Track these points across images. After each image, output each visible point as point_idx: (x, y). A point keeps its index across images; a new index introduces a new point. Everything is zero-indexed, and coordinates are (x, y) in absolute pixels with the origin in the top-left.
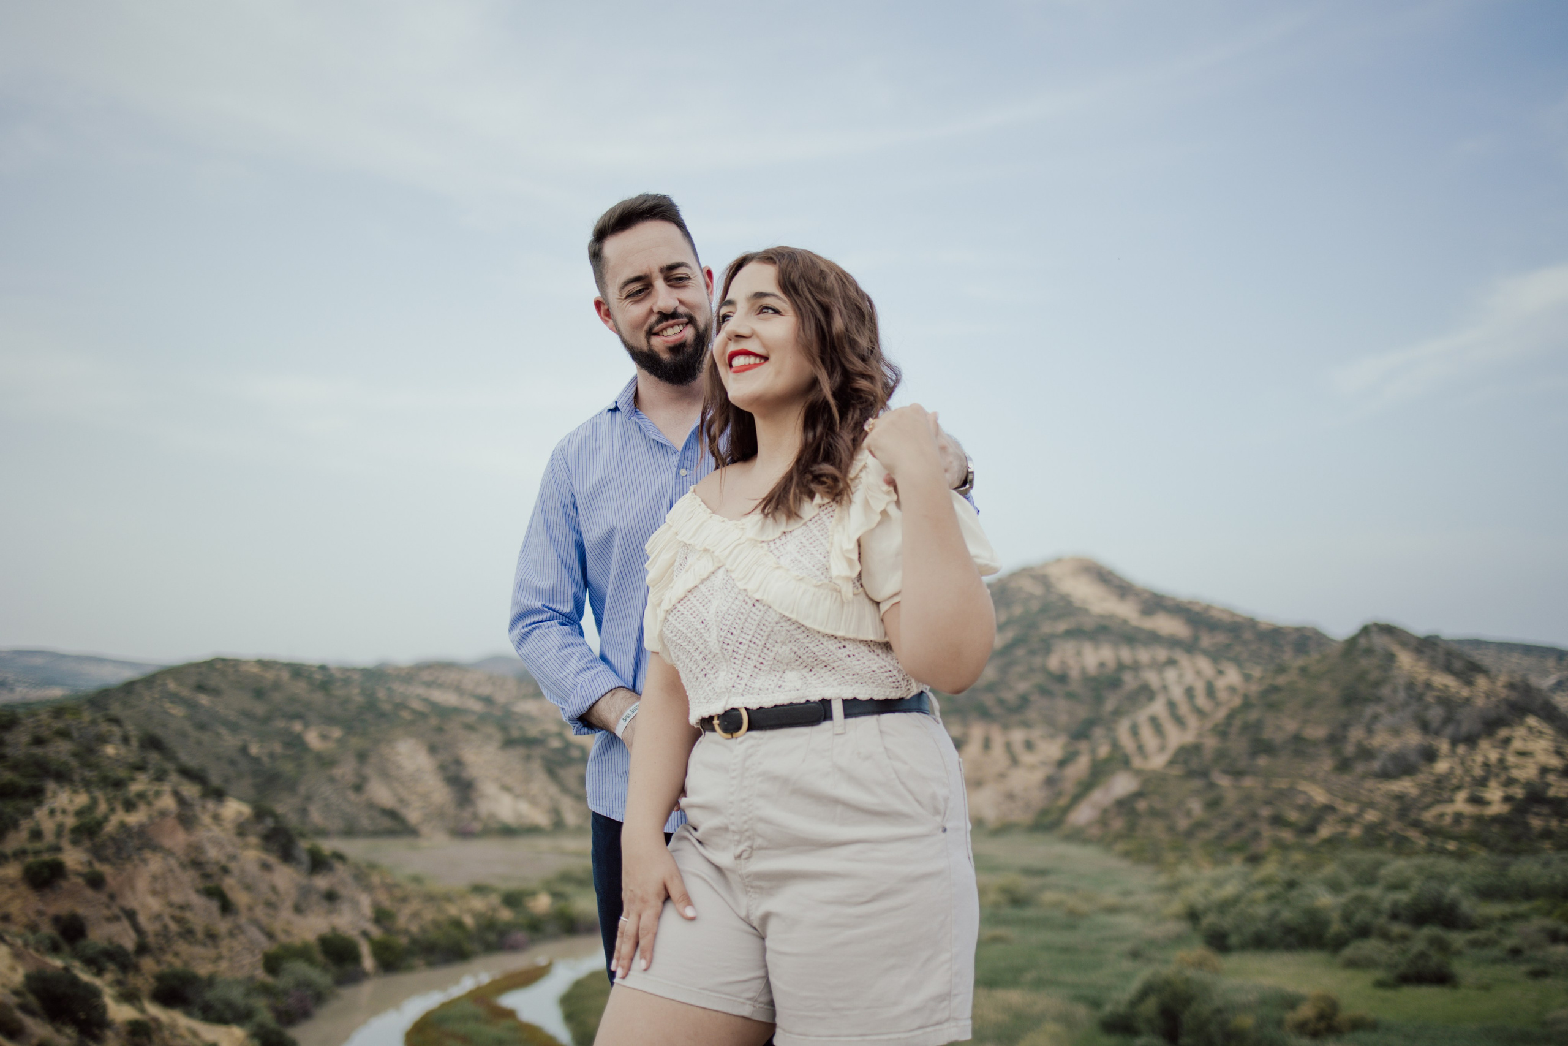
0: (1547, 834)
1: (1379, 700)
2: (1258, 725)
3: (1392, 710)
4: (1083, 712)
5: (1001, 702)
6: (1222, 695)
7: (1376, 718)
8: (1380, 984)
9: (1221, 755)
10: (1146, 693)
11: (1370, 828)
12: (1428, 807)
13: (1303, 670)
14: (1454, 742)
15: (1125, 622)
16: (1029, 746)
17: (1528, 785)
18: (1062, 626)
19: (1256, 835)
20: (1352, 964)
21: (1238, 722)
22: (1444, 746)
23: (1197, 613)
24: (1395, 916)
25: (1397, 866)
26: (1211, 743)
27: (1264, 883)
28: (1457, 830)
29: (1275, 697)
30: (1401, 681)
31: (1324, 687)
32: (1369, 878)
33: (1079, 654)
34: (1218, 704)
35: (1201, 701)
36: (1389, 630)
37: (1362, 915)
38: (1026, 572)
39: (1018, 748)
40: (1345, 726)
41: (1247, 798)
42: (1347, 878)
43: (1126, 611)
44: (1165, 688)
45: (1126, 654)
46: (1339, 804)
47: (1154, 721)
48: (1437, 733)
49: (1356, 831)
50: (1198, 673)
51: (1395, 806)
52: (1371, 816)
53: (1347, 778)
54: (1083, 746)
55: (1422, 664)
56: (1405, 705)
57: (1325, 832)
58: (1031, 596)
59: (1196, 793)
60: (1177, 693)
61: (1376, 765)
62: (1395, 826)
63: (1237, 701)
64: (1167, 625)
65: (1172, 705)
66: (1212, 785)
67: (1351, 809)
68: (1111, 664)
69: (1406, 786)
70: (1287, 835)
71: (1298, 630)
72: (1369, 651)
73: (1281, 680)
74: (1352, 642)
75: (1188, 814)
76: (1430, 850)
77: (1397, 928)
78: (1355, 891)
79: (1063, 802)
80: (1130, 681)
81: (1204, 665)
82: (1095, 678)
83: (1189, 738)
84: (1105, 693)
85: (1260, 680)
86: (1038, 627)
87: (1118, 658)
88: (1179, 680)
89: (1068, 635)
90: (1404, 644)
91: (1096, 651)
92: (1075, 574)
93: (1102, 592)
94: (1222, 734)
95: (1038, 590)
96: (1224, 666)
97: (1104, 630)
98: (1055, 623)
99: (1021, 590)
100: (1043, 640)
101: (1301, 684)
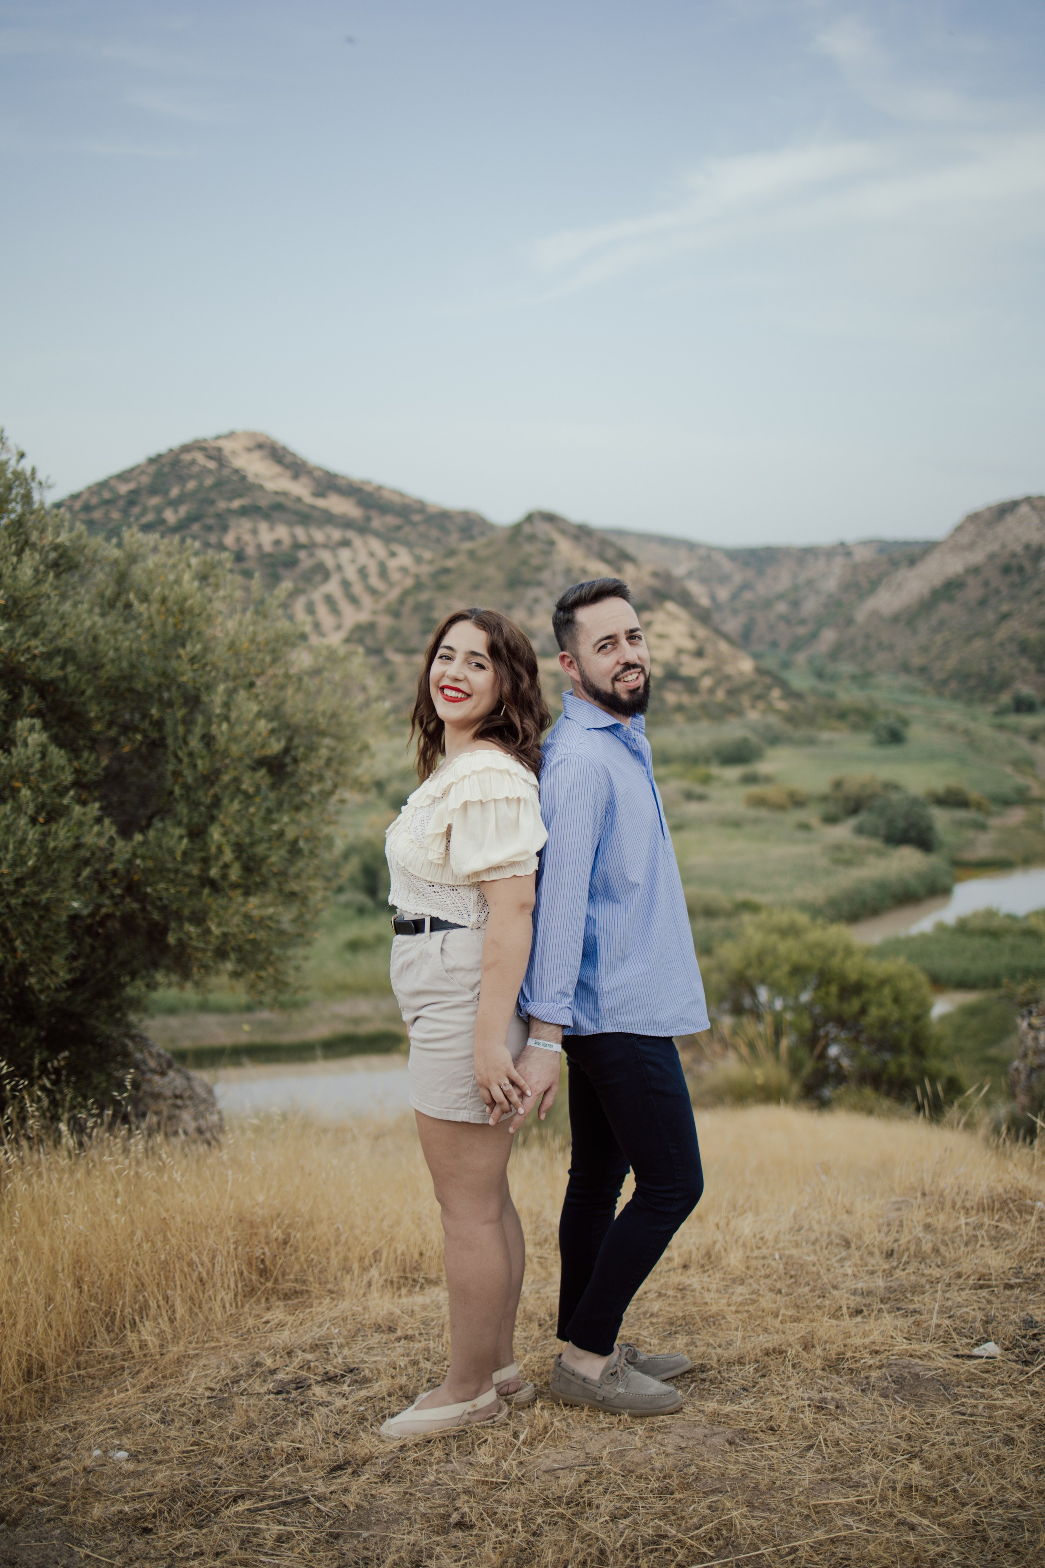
0: (680, 708)
1: (540, 584)
2: (429, 606)
3: (551, 594)
6: (395, 576)
7: (536, 601)
9: (394, 633)
10: (321, 572)
13: (472, 554)
15: (299, 499)
17: (666, 665)
18: (236, 504)
21: (410, 601)
23: (370, 494)
26: (385, 622)
29: (444, 579)
30: (561, 567)
31: (490, 571)
33: (255, 532)
34: (391, 585)
35: (374, 581)
36: (550, 518)
38: (198, 446)
43: (300, 489)
44: (339, 568)
45: (301, 534)
47: (329, 600)
50: (372, 554)
55: (577, 552)
58: (206, 471)
60: (351, 573)
63: (409, 582)
64: (338, 505)
65: (346, 585)
66: (386, 662)
68: (287, 541)
71: (465, 514)
72: (532, 538)
73: (450, 563)
74: (517, 529)
80: (305, 561)
81: (376, 545)
82: (270, 555)
83: (364, 617)
84: (281, 571)
85: (431, 562)
86: (212, 502)
87: (293, 536)
88: (353, 561)
89: (244, 512)
90: (563, 532)
91: (272, 529)
92: (249, 450)
93: (276, 469)
94: (396, 614)
95: (212, 465)
96: (396, 547)
97: (279, 507)
98: (231, 499)
99: (193, 462)
100: (219, 516)
101: (470, 566)
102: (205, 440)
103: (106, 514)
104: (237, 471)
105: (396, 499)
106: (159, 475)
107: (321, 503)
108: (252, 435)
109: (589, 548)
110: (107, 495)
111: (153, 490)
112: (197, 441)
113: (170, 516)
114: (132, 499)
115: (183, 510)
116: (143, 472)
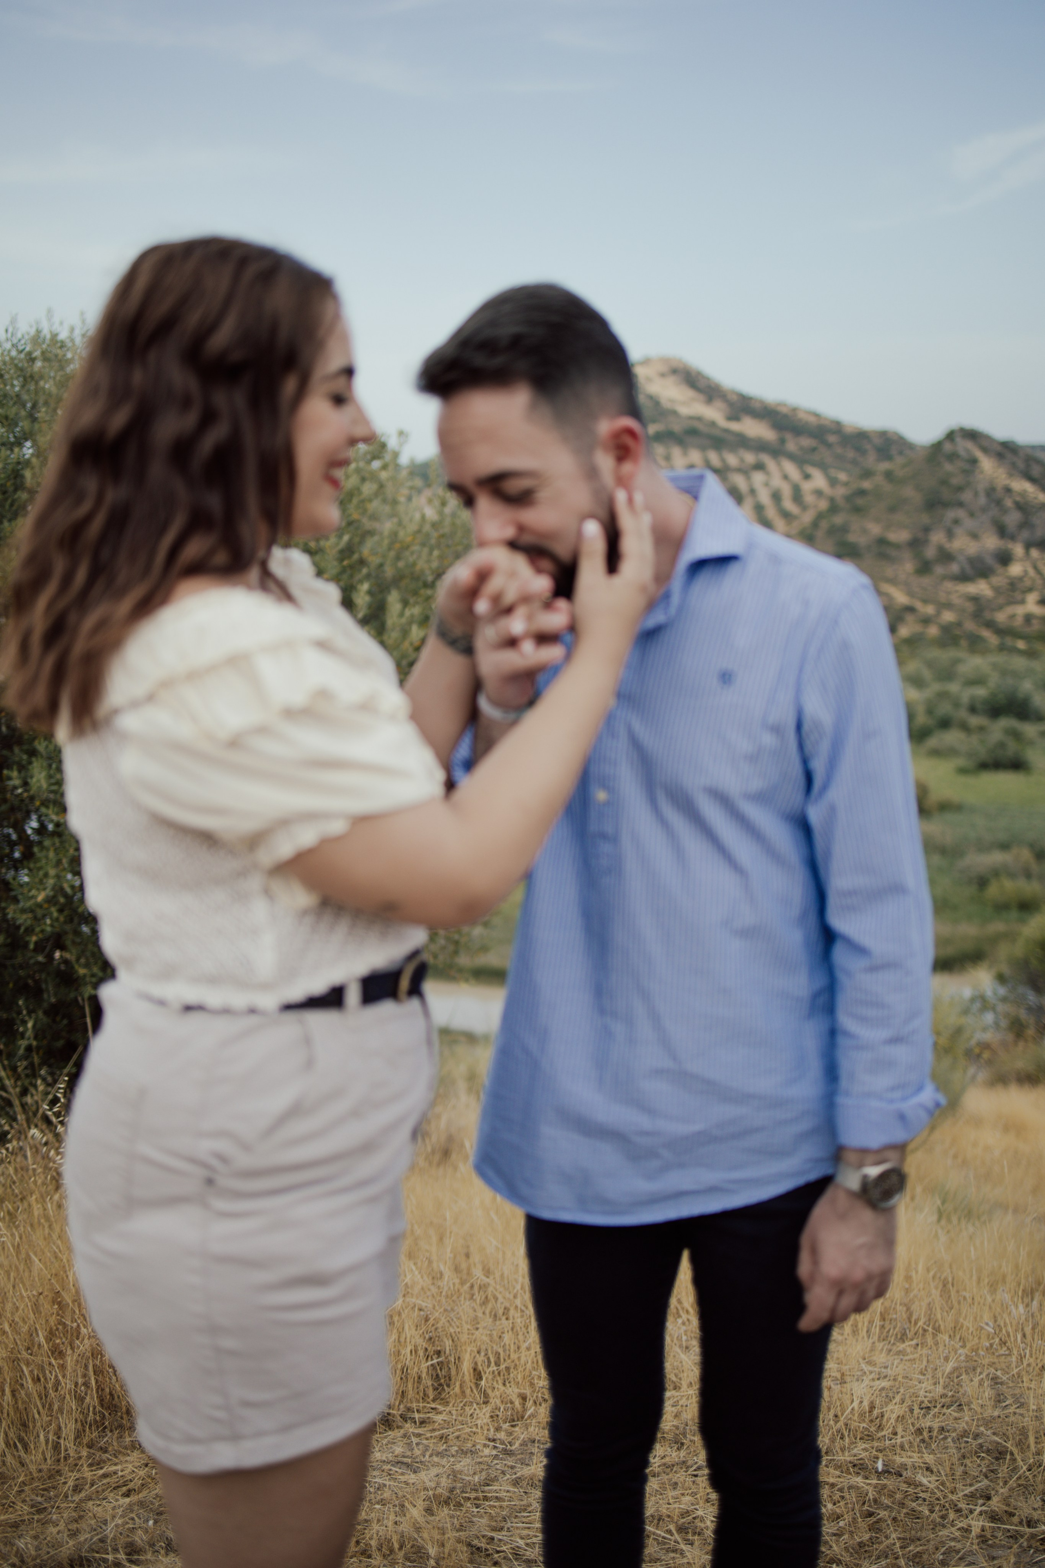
1: (960, 504)
2: (844, 529)
3: (972, 515)
6: (809, 499)
7: (956, 522)
8: (963, 771)
11: (946, 629)
12: (1000, 608)
13: (889, 475)
14: (1028, 546)
15: (713, 424)
20: (936, 753)
21: (824, 525)
22: (1018, 550)
23: (785, 416)
24: (973, 710)
25: (973, 663)
28: (1027, 630)
29: (860, 501)
30: (981, 487)
31: (908, 491)
32: (947, 674)
33: (667, 457)
34: (804, 507)
35: (788, 505)
36: (972, 435)
37: (945, 709)
40: (927, 530)
42: (927, 674)
43: (714, 414)
44: (753, 492)
45: (713, 456)
46: (918, 605)
48: (1013, 538)
49: (933, 631)
50: (786, 477)
51: (970, 607)
52: (948, 617)
53: (926, 581)
55: (1001, 470)
56: (984, 510)
57: (903, 631)
60: (764, 497)
61: (955, 568)
62: (970, 626)
63: (823, 505)
64: (752, 428)
67: (930, 610)
69: (981, 588)
71: (883, 434)
72: (953, 457)
73: (866, 485)
74: (937, 447)
76: (1002, 648)
77: (975, 721)
78: (936, 687)
81: (791, 468)
85: (846, 484)
87: (707, 461)
88: (767, 484)
89: (659, 437)
90: (985, 450)
91: (685, 454)
92: (663, 375)
93: (690, 393)
96: (810, 470)
97: (692, 432)
101: (887, 487)
104: (651, 397)
105: (812, 419)
107: (735, 426)
108: (665, 360)
109: (1013, 465)
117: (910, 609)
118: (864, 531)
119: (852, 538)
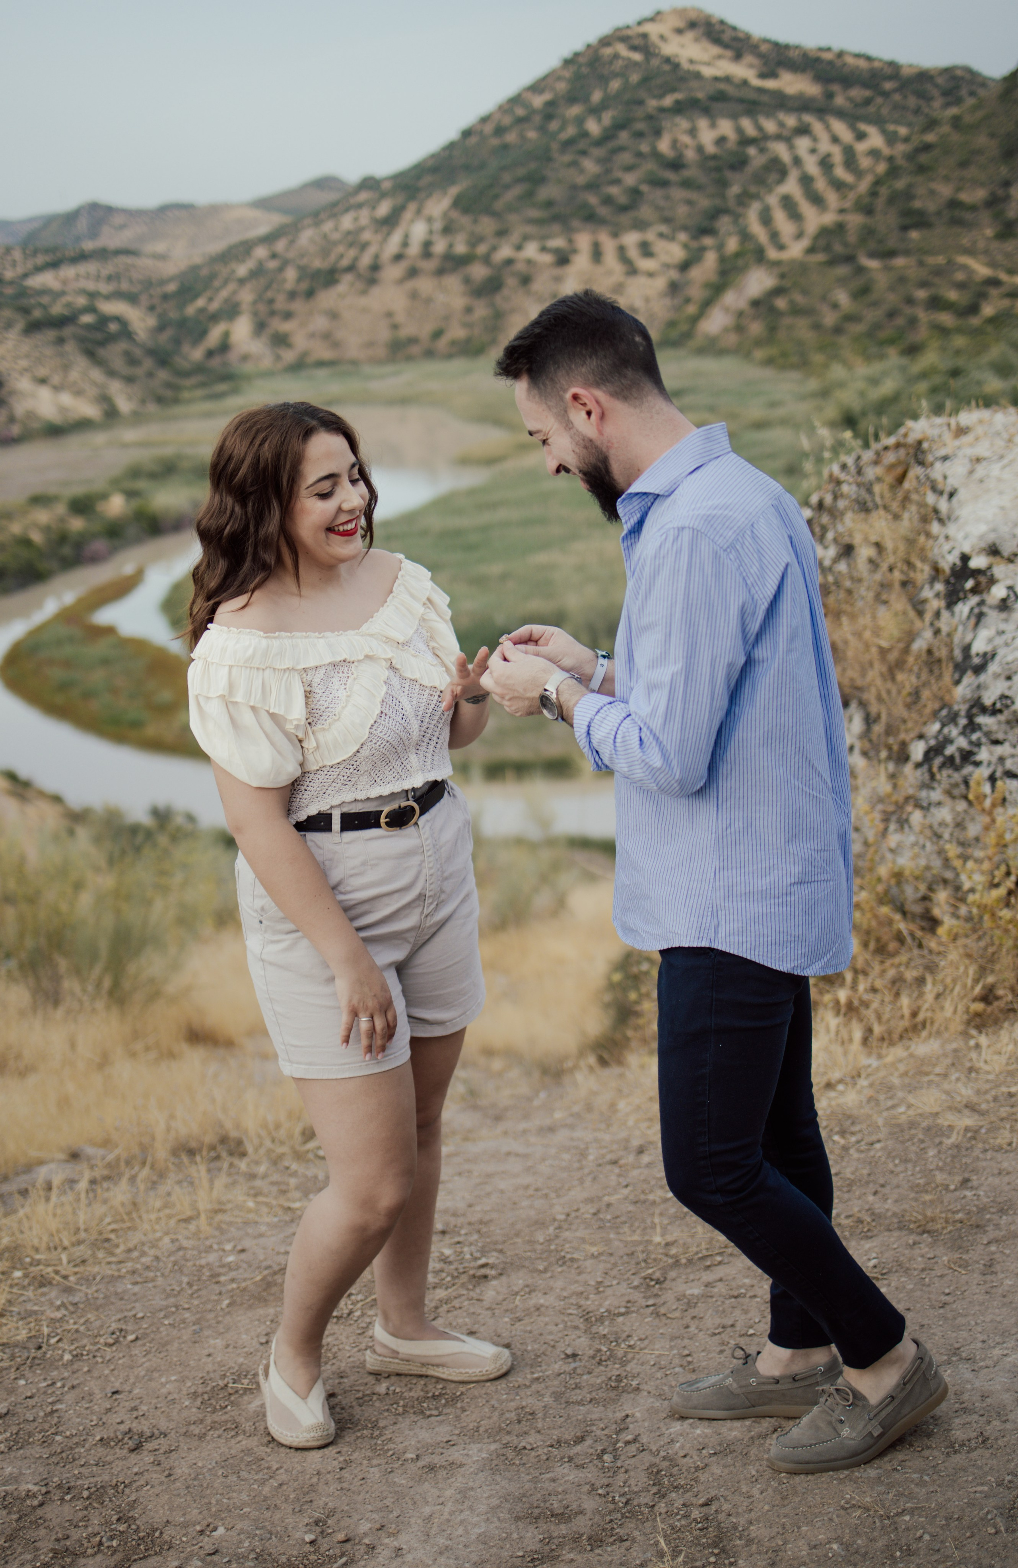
2: (908, 194)
4: (704, 202)
5: (608, 201)
6: (865, 162)
9: (868, 233)
10: (776, 170)
13: (956, 122)
15: (745, 83)
16: (646, 250)
18: (668, 101)
19: (913, 322)
21: (884, 191)
23: (830, 64)
26: (855, 220)
27: (924, 375)
29: (923, 158)
31: (982, 140)
33: (693, 132)
34: (859, 174)
35: (840, 172)
38: (620, 36)
39: (633, 253)
40: (1006, 185)
41: (902, 280)
43: (744, 71)
44: (797, 161)
45: (747, 124)
46: (1003, 276)
47: (788, 203)
50: (835, 140)
53: (1009, 245)
54: (708, 241)
57: (988, 310)
58: (632, 65)
59: (842, 281)
60: (811, 166)
63: (882, 168)
64: (791, 84)
65: (806, 181)
66: (860, 270)
68: (732, 137)
70: (946, 319)
71: (948, 71)
73: (930, 138)
74: (1011, 79)
75: (835, 306)
79: (691, 309)
80: (756, 158)
81: (840, 128)
82: (714, 157)
83: (829, 218)
84: (729, 175)
85: (906, 140)
86: (641, 103)
87: (739, 130)
88: (813, 151)
89: (679, 109)
91: (713, 125)
92: (679, 31)
93: (715, 50)
94: (868, 211)
95: (637, 57)
96: (863, 127)
97: (720, 97)
98: (661, 96)
99: (616, 56)
100: (650, 118)
101: (956, 137)
102: (628, 27)
103: (523, 137)
104: (668, 60)
105: (862, 64)
106: (578, 77)
107: (770, 84)
108: (680, 12)
110: (520, 112)
111: (572, 99)
112: (618, 30)
113: (593, 127)
114: (550, 112)
115: (607, 118)
116: (559, 78)
117: (994, 282)
118: (932, 193)
119: (917, 204)
